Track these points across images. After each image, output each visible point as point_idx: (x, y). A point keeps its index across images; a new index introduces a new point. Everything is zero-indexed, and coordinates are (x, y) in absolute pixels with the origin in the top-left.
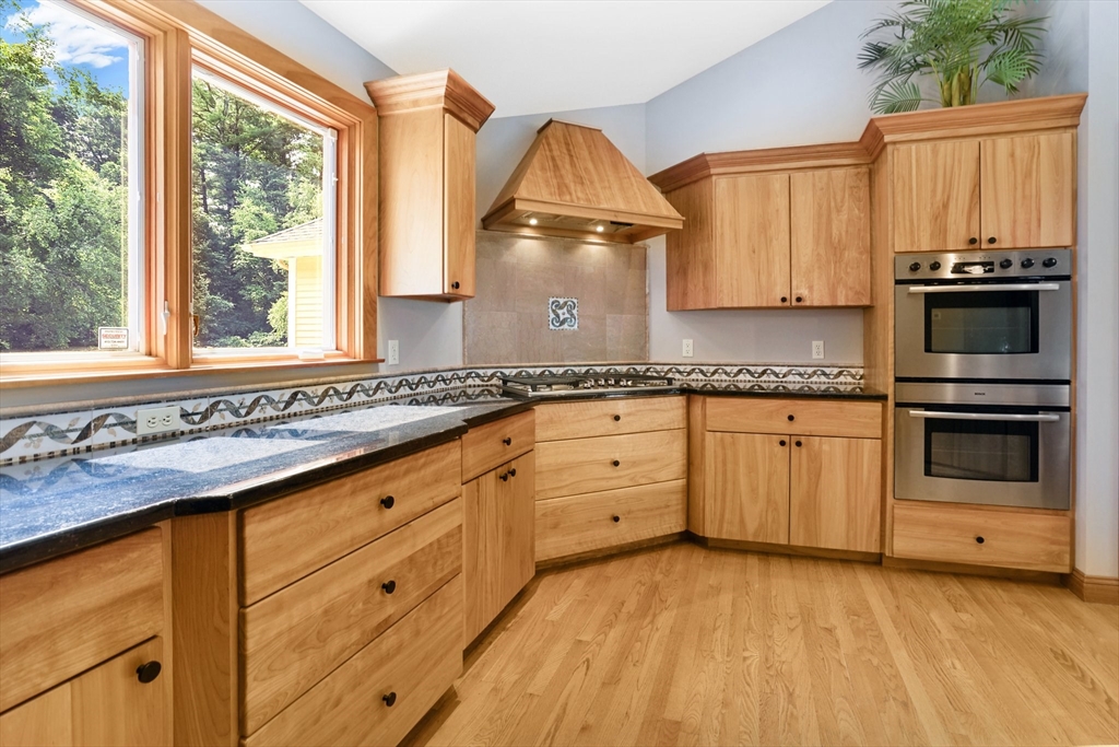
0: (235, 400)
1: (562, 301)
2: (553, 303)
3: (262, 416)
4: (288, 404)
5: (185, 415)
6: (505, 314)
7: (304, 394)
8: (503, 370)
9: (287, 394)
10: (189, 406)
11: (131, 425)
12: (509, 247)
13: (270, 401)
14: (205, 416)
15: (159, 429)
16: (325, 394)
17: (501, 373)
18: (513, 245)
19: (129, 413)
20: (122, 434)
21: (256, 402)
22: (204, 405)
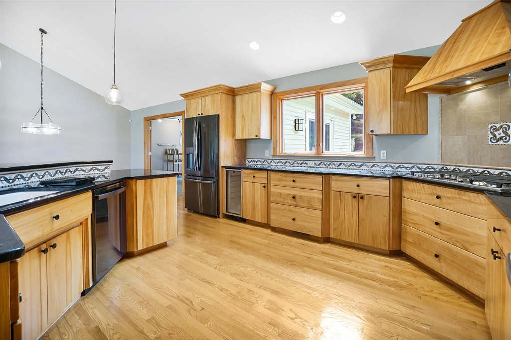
0: (326, 163)
1: (498, 126)
2: (491, 128)
3: (332, 167)
4: (339, 166)
5: (315, 164)
6: (460, 137)
7: (344, 164)
8: (459, 168)
9: (339, 163)
10: (316, 162)
11: (307, 164)
12: (462, 100)
13: (334, 164)
14: (319, 165)
15: (311, 166)
16: (351, 165)
17: (458, 169)
18: (465, 98)
19: (307, 162)
20: (306, 165)
21: (330, 164)
22: (319, 163)
